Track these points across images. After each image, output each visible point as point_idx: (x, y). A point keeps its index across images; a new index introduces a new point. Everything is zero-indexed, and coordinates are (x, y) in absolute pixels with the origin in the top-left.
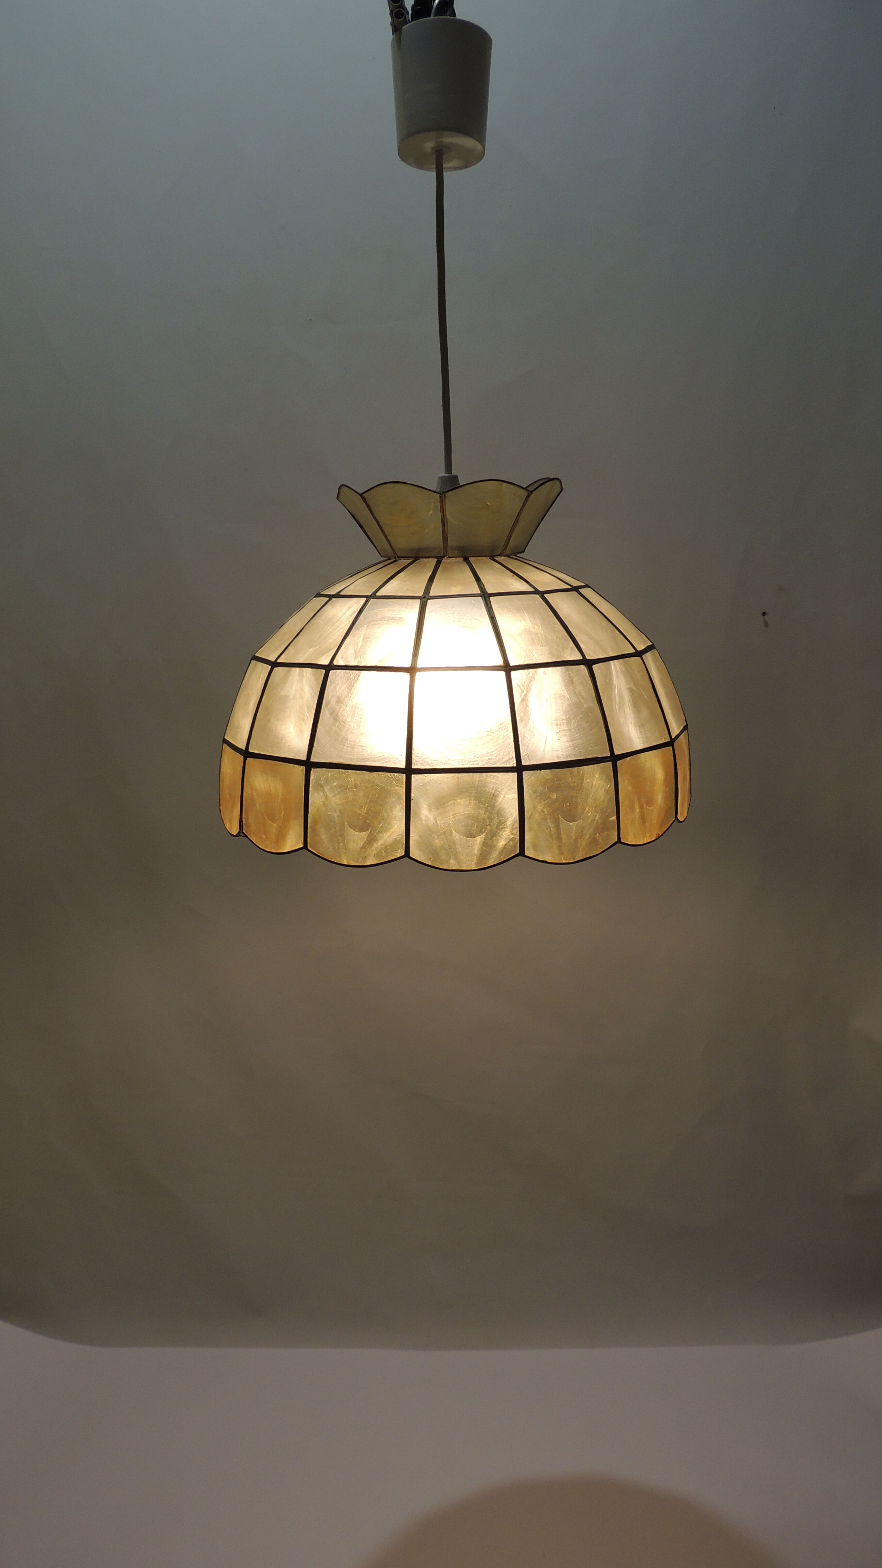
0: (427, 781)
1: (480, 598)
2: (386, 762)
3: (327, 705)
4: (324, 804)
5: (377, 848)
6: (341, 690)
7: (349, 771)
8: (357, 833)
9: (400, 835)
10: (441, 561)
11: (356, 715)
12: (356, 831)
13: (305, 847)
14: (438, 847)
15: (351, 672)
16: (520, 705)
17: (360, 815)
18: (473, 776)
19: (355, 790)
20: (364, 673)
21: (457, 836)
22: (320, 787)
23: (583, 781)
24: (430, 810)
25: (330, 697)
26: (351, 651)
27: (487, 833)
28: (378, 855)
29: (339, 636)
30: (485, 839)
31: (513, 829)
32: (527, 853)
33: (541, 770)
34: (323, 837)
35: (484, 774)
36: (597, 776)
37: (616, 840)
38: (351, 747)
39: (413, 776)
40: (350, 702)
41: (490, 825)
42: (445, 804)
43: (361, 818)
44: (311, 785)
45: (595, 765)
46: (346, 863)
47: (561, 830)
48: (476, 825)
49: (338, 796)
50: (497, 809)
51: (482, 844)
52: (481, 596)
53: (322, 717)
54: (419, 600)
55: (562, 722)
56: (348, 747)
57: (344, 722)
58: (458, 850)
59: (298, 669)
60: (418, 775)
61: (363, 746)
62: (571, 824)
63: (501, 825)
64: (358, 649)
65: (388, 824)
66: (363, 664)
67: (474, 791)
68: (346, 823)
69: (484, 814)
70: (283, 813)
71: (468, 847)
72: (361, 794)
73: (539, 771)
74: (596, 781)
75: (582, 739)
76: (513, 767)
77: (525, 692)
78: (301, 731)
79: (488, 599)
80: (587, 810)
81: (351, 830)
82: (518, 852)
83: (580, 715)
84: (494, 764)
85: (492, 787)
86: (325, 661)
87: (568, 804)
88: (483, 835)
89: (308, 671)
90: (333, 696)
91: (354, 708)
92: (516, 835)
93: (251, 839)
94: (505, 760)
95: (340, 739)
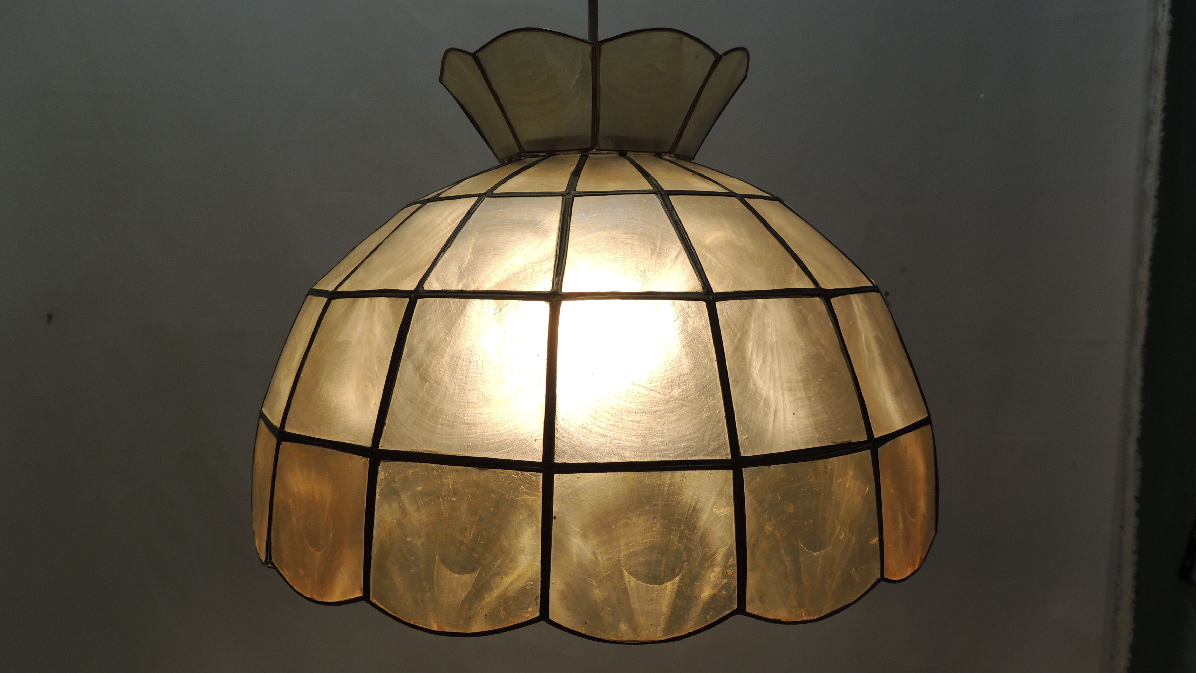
0: (579, 485)
1: (654, 195)
2: (509, 452)
3: (409, 355)
4: (400, 524)
5: (490, 603)
6: (434, 330)
7: (444, 466)
8: (457, 575)
9: (533, 580)
10: (587, 156)
11: (458, 370)
12: (454, 572)
13: (366, 596)
14: (599, 601)
15: (451, 300)
16: (732, 356)
17: (461, 543)
18: (660, 476)
19: (453, 499)
20: (476, 304)
21: (631, 581)
22: (393, 494)
23: (832, 481)
24: (585, 536)
25: (415, 341)
26: (453, 269)
27: (682, 575)
28: (491, 616)
29: (434, 248)
30: (679, 586)
31: (726, 567)
32: (749, 609)
33: (769, 465)
34: (397, 580)
35: (678, 474)
36: (851, 473)
37: (879, 577)
38: (448, 426)
39: (556, 476)
40: (448, 350)
41: (688, 561)
42: (611, 526)
43: (463, 548)
44: (378, 491)
45: (848, 456)
46: (435, 628)
47: (802, 565)
48: (664, 561)
49: (424, 510)
50: (699, 534)
51: (674, 594)
52: (655, 193)
53: (401, 375)
54: (561, 197)
55: (795, 384)
56: (443, 425)
57: (438, 383)
58: (633, 607)
59: (366, 300)
60: (565, 475)
61: (469, 424)
62: (815, 554)
63: (708, 559)
64: (464, 266)
65: (511, 561)
66: (472, 288)
67: (660, 503)
68: (437, 556)
69: (679, 542)
70: (332, 534)
71: (651, 600)
72: (464, 507)
73: (766, 467)
74: (850, 481)
75: (827, 413)
76: (727, 460)
77: (739, 335)
78: (365, 399)
79: (666, 198)
80: (838, 530)
81: (446, 572)
82: (736, 606)
83: (821, 374)
84: (695, 455)
85: (691, 494)
86: (410, 285)
87: (811, 521)
88: (677, 578)
89: (383, 301)
90: (421, 340)
91: (455, 359)
92: (731, 577)
93: (282, 573)
94: (712, 447)
95: (430, 411)
